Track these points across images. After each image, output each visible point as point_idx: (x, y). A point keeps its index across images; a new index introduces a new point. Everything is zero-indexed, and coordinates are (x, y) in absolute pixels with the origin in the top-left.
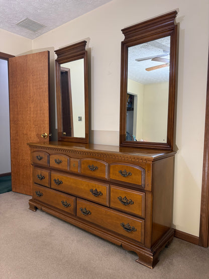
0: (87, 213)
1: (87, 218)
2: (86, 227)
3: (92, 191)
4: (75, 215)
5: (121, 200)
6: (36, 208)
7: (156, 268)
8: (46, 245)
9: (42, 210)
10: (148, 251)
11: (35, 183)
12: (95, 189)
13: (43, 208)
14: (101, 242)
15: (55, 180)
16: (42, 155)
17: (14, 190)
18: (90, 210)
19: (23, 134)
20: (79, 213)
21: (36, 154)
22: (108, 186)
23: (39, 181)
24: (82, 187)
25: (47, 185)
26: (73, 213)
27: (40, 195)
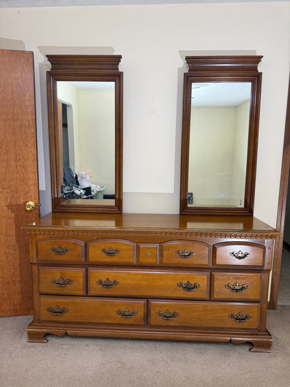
2: (171, 335)
3: (180, 285)
4: (145, 324)
11: (42, 294)
13: (70, 332)
15: (100, 282)
18: (177, 311)
20: (156, 320)
25: (80, 293)
26: (142, 323)
27: (61, 313)
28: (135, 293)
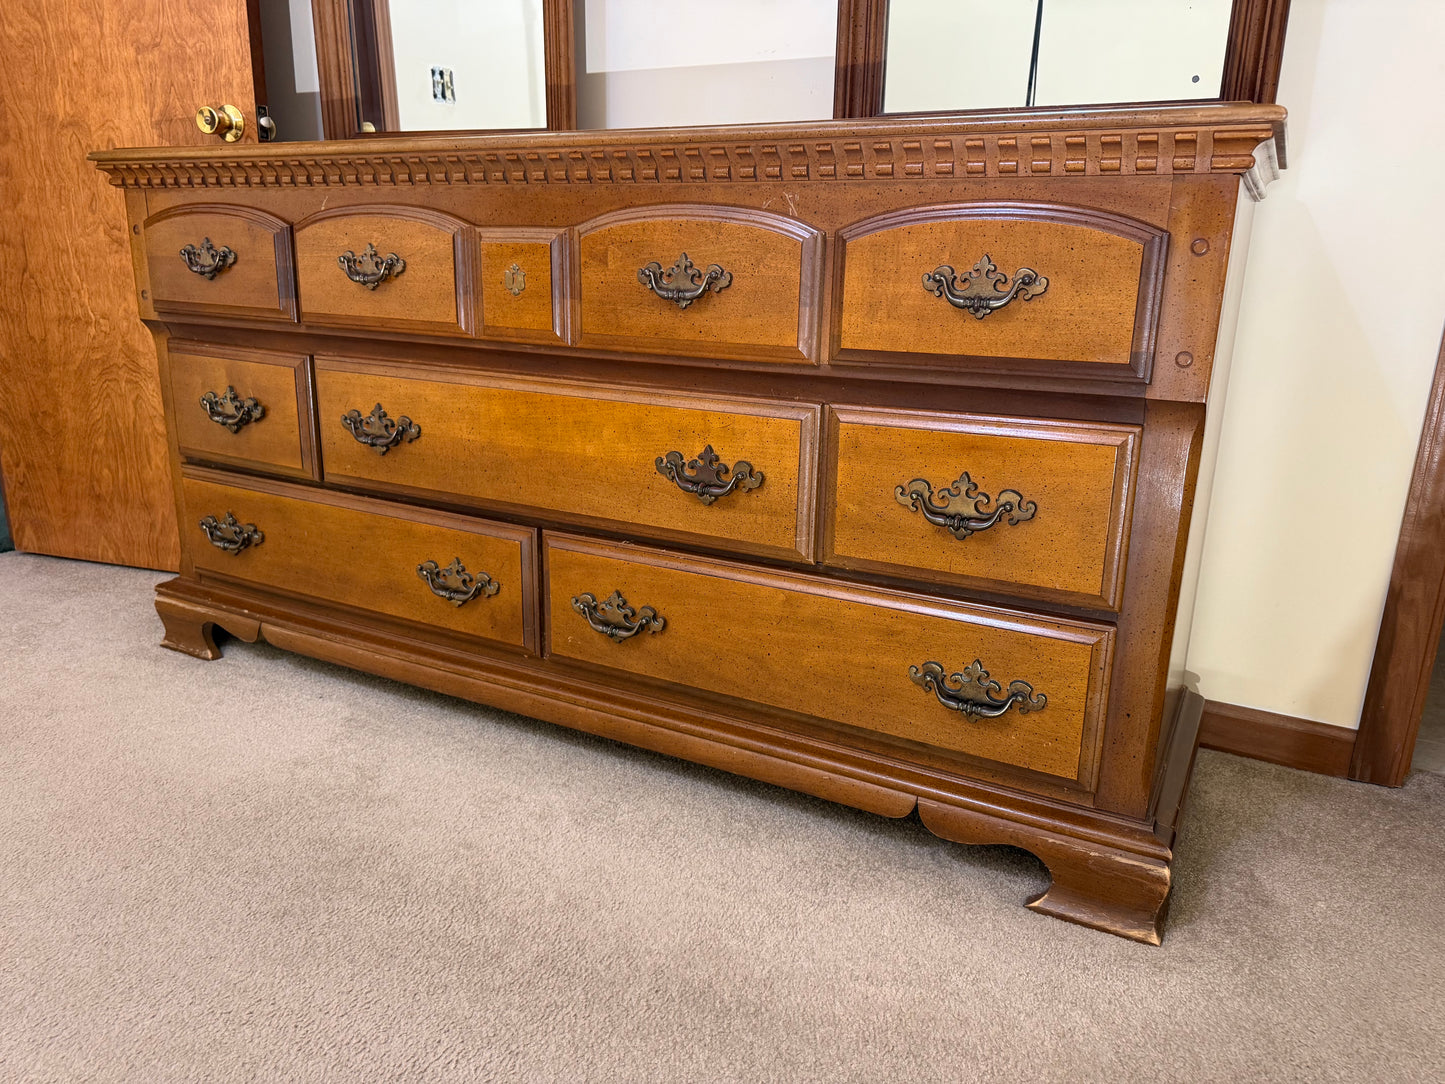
0: (638, 627)
1: (634, 662)
2: (632, 722)
3: (672, 466)
4: (532, 646)
5: (924, 504)
6: (219, 639)
7: (1177, 938)
8: (348, 863)
9: (264, 647)
10: (1131, 833)
11: (191, 461)
12: (700, 449)
13: (272, 630)
14: (746, 806)
15: (355, 423)
16: (227, 233)
17: (29, 538)
18: (660, 606)
19: (51, 119)
20: (569, 634)
21: (172, 236)
22: (807, 414)
23: (218, 441)
24: (591, 450)
25: (292, 464)
26: (517, 640)
27: (246, 544)
28: (486, 491)
